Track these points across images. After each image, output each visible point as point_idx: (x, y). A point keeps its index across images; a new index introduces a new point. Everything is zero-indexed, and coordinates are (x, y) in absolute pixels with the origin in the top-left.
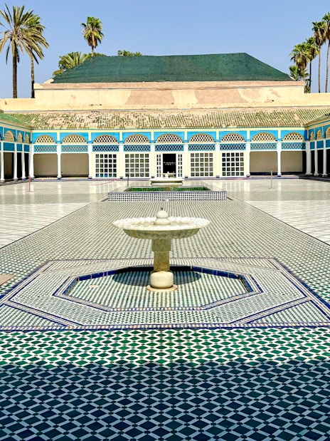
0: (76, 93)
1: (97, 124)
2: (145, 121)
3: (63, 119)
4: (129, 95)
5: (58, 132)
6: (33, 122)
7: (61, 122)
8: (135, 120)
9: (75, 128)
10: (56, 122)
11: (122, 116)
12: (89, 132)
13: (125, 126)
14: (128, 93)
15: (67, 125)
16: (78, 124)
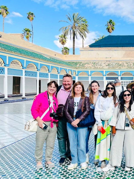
0: (99, 52)
1: (108, 67)
2: (131, 65)
3: (92, 64)
4: (124, 53)
5: (90, 70)
6: (78, 65)
7: (91, 66)
8: (126, 65)
9: (97, 68)
10: (89, 66)
11: (120, 63)
12: (104, 71)
13: (121, 68)
14: (124, 52)
15: (93, 67)
16: (99, 66)
